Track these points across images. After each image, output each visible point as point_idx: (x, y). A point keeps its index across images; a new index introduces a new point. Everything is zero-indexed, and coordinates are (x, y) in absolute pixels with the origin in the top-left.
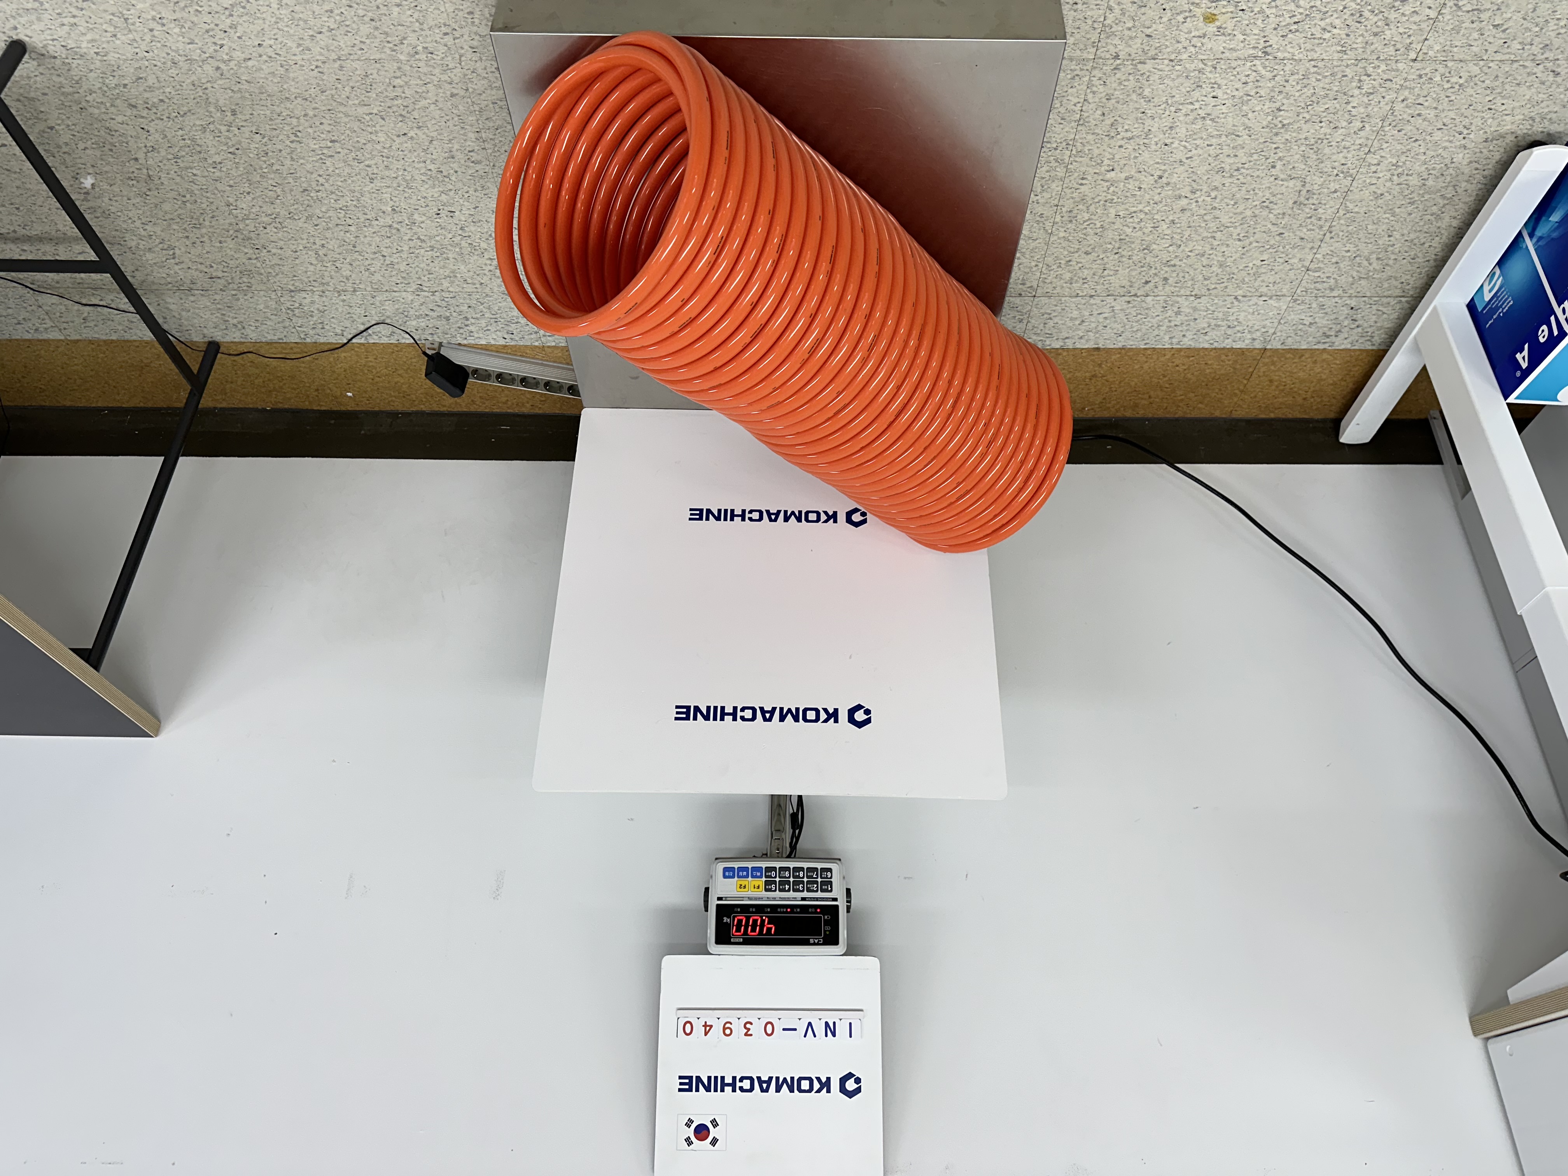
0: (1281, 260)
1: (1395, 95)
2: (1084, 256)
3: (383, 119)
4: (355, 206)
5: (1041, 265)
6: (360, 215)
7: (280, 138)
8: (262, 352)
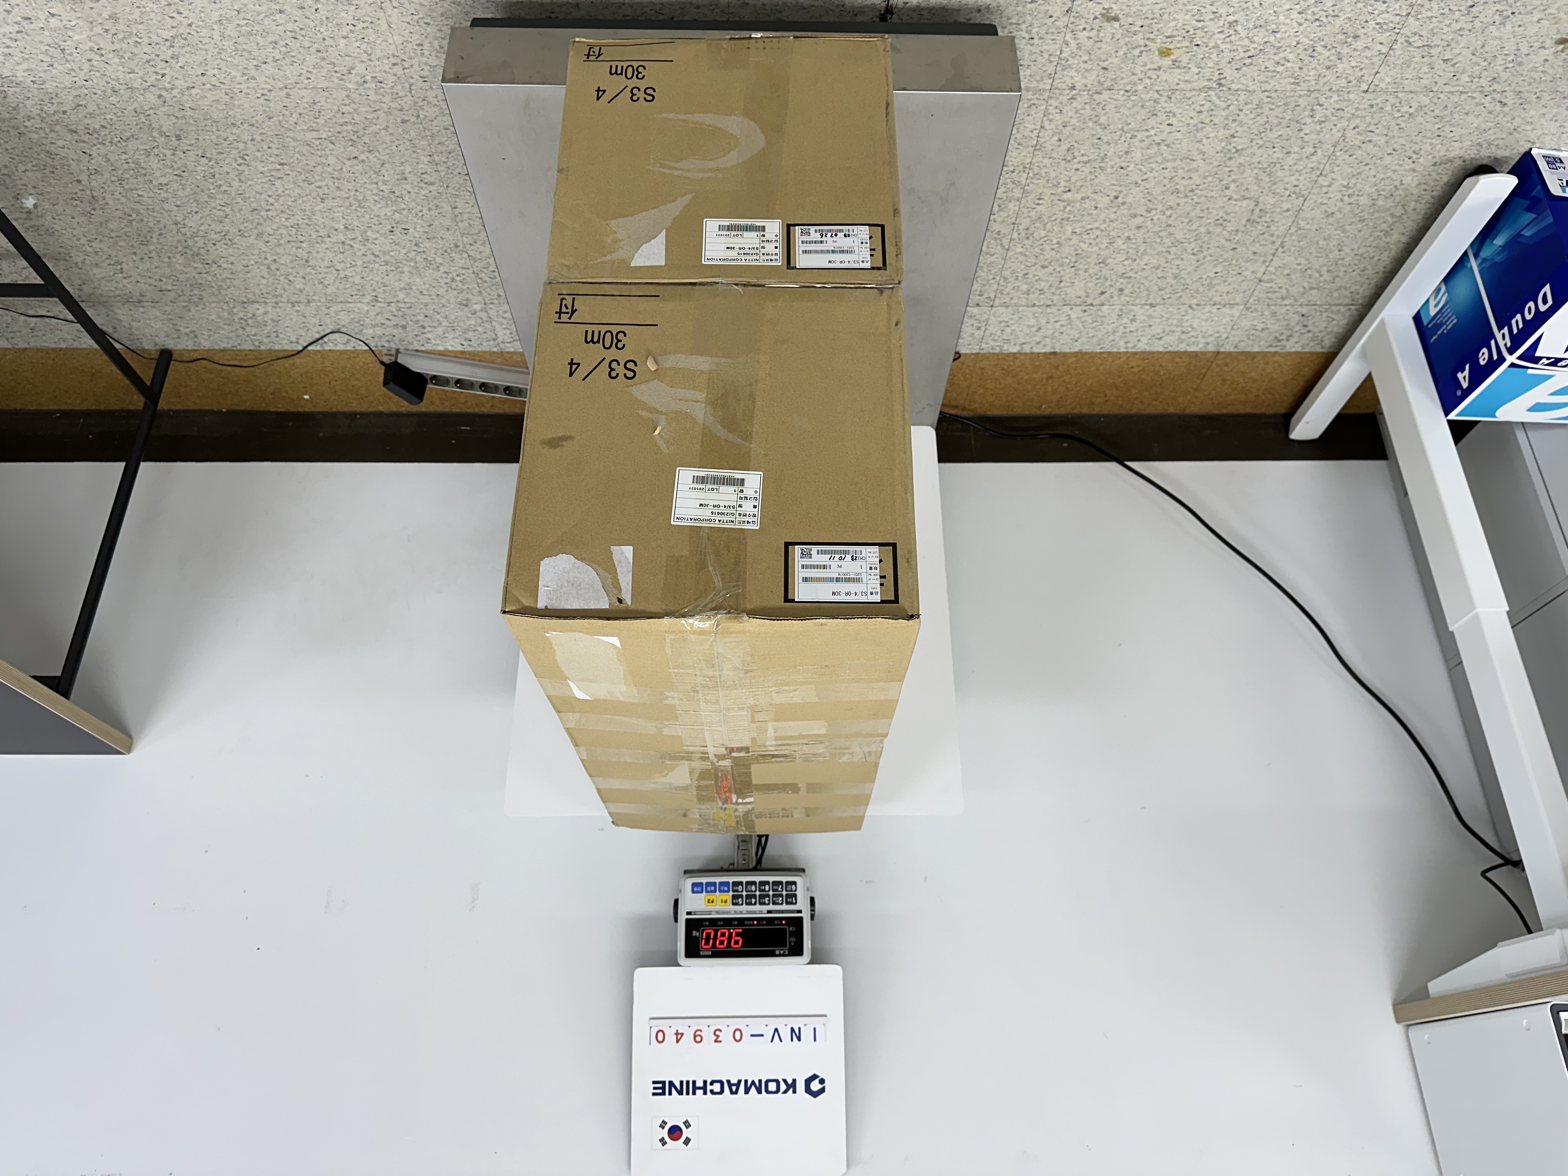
0: (1235, 273)
1: (1347, 123)
2: (1040, 269)
3: (333, 143)
4: (307, 224)
5: (998, 278)
6: (312, 232)
7: (227, 161)
8: (216, 359)
